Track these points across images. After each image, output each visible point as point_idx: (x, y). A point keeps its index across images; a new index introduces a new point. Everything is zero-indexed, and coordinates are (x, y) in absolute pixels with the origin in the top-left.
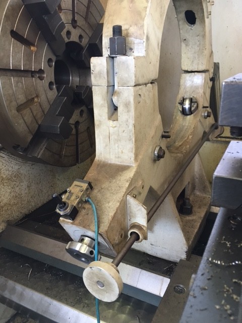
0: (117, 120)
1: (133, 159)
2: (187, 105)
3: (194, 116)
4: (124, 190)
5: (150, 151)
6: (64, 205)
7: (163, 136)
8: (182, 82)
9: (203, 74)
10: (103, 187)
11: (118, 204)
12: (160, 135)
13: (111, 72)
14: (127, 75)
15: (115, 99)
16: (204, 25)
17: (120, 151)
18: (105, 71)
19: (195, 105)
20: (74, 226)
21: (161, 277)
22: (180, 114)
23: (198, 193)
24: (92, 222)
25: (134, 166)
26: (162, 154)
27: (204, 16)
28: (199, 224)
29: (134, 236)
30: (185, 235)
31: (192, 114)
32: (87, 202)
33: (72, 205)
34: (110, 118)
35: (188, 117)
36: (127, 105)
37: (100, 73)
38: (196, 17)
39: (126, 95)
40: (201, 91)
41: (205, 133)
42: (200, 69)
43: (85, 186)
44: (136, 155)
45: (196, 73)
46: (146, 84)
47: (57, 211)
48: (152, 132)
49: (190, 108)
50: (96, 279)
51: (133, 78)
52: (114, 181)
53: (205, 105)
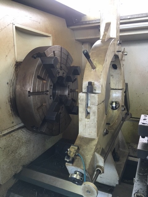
0: (89, 119)
1: (96, 135)
2: (114, 105)
3: (118, 110)
4: (94, 150)
5: (102, 131)
6: (69, 157)
7: (107, 124)
8: (111, 93)
9: (121, 91)
10: (84, 148)
11: (92, 156)
12: (106, 123)
13: (87, 99)
14: (94, 101)
15: (88, 110)
16: (121, 70)
17: (90, 132)
18: (85, 99)
19: (118, 105)
20: (73, 166)
21: (107, 194)
22: (111, 109)
23: (121, 149)
24: (81, 165)
25: (97, 138)
26: (107, 132)
27: (121, 66)
28: (123, 166)
29: (98, 171)
30: (118, 172)
31: (117, 109)
32: (78, 155)
33: (72, 157)
34: (86, 117)
35: (115, 110)
36: (94, 113)
37: (83, 100)
38: (117, 66)
39: (94, 109)
40: (121, 98)
41: (123, 118)
42: (119, 88)
43: (76, 148)
44: (98, 134)
45: (118, 90)
46: (101, 103)
47: (66, 159)
48: (103, 123)
49: (116, 107)
50: (87, 190)
51: (97, 103)
52: (88, 145)
53: (123, 105)
